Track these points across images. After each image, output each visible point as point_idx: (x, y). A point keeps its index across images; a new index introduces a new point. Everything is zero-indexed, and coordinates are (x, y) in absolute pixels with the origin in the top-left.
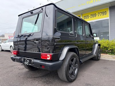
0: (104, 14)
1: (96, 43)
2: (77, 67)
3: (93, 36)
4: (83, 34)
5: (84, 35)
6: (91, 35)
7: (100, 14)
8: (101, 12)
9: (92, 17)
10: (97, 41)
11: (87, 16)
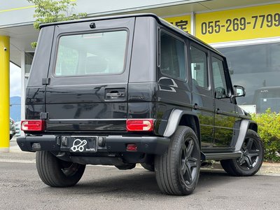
0: (274, 22)
1: (243, 119)
2: (195, 163)
3: (233, 93)
4: (208, 86)
5: (210, 88)
6: (228, 92)
7: (260, 20)
8: (264, 16)
9: (231, 28)
10: (246, 114)
11: (213, 24)
